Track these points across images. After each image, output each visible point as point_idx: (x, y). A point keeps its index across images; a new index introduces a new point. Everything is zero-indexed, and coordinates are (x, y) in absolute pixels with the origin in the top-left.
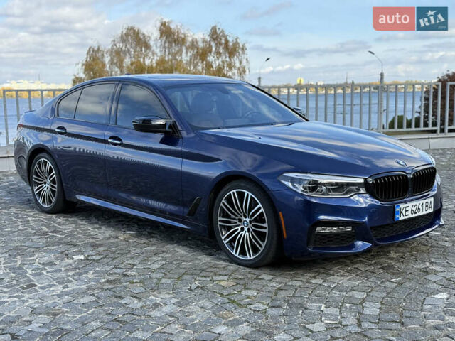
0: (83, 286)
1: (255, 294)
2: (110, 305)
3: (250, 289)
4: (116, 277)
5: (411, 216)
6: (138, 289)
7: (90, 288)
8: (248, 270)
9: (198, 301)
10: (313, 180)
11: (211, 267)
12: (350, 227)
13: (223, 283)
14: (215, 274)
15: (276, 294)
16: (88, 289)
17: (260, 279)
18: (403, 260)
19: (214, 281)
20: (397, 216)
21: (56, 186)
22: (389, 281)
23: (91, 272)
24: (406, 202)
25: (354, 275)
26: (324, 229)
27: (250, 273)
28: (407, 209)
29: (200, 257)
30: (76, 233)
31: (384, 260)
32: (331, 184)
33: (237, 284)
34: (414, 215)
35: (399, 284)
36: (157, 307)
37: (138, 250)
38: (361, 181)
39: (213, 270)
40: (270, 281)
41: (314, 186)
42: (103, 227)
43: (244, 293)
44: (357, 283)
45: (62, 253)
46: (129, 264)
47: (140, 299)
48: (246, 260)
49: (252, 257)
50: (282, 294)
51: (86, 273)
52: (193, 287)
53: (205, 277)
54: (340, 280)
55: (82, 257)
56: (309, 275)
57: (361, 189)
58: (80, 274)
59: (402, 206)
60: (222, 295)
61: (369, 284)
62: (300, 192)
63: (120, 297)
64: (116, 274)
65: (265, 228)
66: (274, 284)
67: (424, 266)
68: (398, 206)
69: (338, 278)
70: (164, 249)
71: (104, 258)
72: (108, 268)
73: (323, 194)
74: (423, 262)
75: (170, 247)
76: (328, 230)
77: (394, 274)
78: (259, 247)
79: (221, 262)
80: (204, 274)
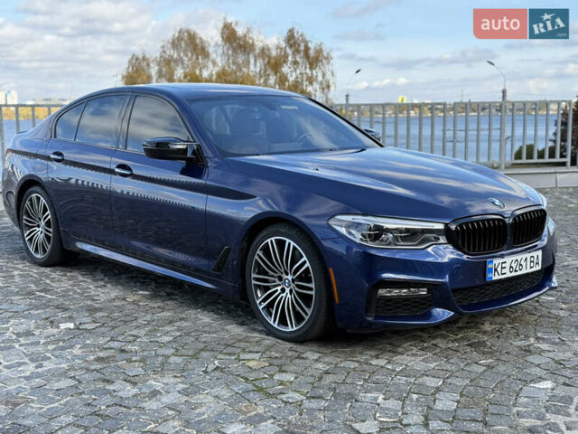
0: (63, 366)
1: (292, 379)
2: (92, 392)
3: (286, 372)
4: (110, 353)
5: (509, 275)
6: (136, 369)
7: (71, 368)
8: (289, 345)
9: (212, 388)
10: (375, 226)
11: (240, 341)
12: (425, 289)
13: (252, 364)
14: (244, 350)
15: (320, 379)
16: (69, 370)
17: (303, 358)
18: (499, 333)
19: (240, 360)
20: (489, 275)
21: (51, 230)
22: (476, 363)
23: (79, 346)
24: (502, 256)
25: (430, 354)
26: (390, 292)
27: (291, 349)
28: (504, 265)
29: (228, 327)
30: (71, 293)
31: (474, 333)
32: (400, 231)
33: (271, 365)
34: (514, 274)
35: (489, 367)
36: (156, 395)
37: (149, 317)
38: (441, 226)
39: (242, 345)
40: (316, 360)
41: (377, 233)
42: (109, 285)
43: (277, 377)
44: (432, 366)
45: (47, 319)
46: (133, 336)
47: (135, 384)
48: (287, 332)
49: (295, 329)
50: (328, 379)
51: (72, 347)
52: (211, 367)
53: (230, 354)
54: (410, 362)
55: (71, 326)
56: (369, 353)
57: (440, 237)
58: (63, 348)
59: (497, 261)
60: (246, 379)
61: (448, 367)
62: (358, 241)
63: (108, 381)
64: (111, 349)
65: (311, 289)
66: (320, 366)
67: (528, 343)
68: (492, 262)
69: (409, 358)
70: (184, 316)
71: (100, 326)
72: (102, 341)
73: (389, 244)
74: (527, 337)
75: (192, 313)
76: (395, 292)
77: (484, 353)
78: (304, 315)
79: (256, 335)
80: (230, 350)
